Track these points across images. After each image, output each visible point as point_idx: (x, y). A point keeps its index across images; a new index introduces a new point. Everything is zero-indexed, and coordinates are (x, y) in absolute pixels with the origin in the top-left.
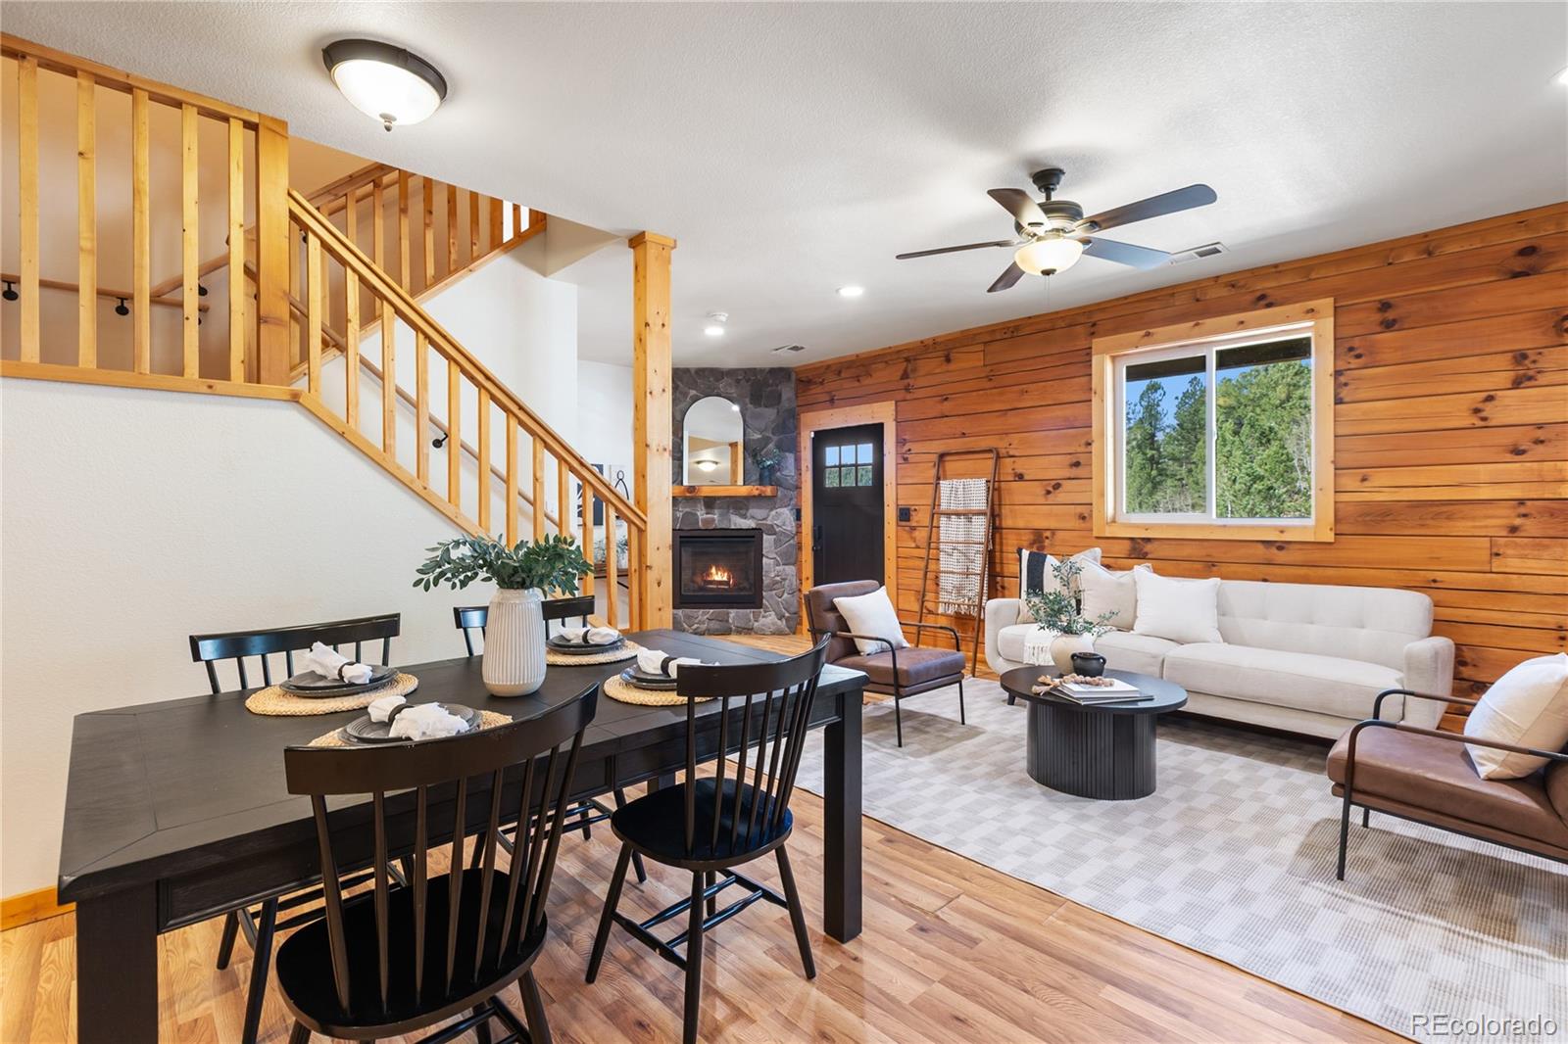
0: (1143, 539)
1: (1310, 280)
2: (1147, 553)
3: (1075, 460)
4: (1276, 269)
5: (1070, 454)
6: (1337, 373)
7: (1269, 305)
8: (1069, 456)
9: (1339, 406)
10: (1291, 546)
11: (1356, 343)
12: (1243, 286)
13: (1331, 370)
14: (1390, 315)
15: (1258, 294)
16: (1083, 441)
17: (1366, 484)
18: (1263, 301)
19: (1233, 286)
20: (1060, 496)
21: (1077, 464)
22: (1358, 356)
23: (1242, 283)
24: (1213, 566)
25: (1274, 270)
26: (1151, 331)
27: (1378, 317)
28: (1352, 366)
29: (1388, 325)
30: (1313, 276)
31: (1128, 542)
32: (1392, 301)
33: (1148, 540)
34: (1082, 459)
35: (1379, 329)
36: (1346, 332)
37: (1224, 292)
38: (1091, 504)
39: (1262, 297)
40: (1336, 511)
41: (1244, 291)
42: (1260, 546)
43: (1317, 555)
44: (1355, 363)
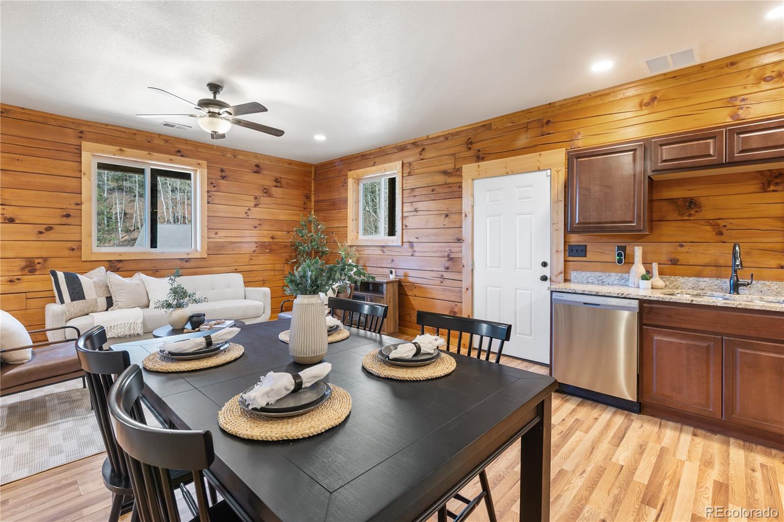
0: (117, 261)
1: (198, 151)
2: (119, 268)
3: (65, 213)
4: (186, 141)
5: (61, 209)
6: (208, 192)
7: (182, 156)
8: (60, 210)
9: (209, 205)
10: (191, 260)
11: (213, 181)
12: (171, 143)
13: (206, 190)
14: (224, 174)
15: (177, 150)
16: (74, 201)
17: (217, 235)
18: (179, 152)
19: (166, 141)
20: (51, 235)
21: (68, 216)
22: (214, 187)
23: (170, 142)
24: (157, 271)
25: (185, 142)
26: (123, 149)
27: (220, 174)
28: (212, 190)
29: (223, 178)
30: (199, 150)
31: (108, 262)
32: (224, 169)
33: (120, 261)
34: (72, 213)
35: (220, 178)
36: (212, 176)
37: (162, 143)
38: (81, 241)
39: (179, 151)
40: (208, 245)
41: (171, 145)
42: (179, 261)
43: (201, 263)
44: (214, 189)
